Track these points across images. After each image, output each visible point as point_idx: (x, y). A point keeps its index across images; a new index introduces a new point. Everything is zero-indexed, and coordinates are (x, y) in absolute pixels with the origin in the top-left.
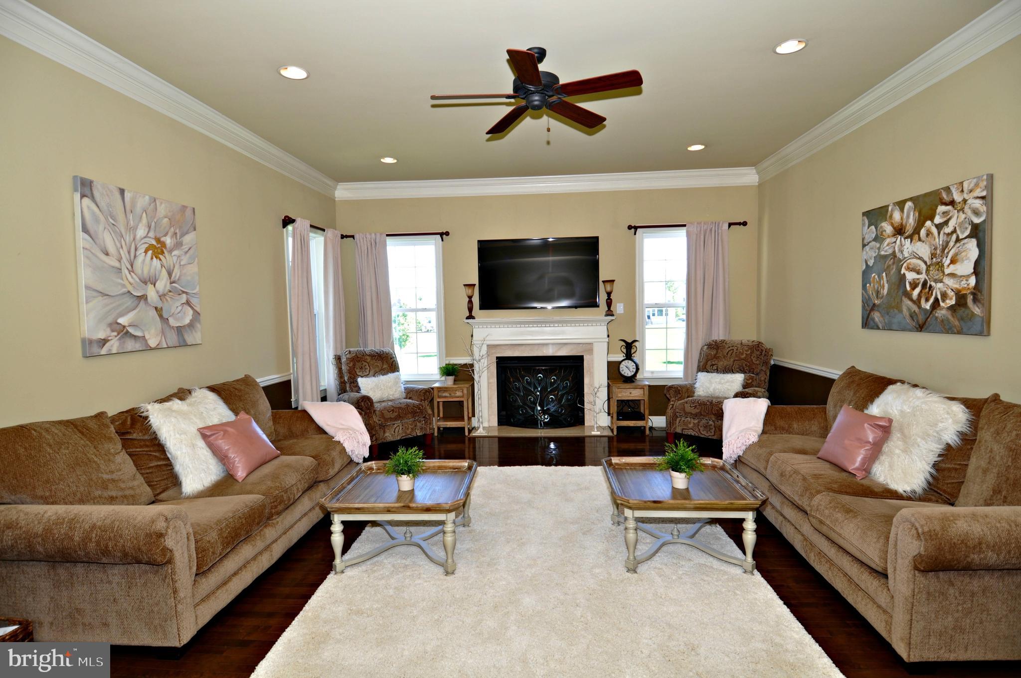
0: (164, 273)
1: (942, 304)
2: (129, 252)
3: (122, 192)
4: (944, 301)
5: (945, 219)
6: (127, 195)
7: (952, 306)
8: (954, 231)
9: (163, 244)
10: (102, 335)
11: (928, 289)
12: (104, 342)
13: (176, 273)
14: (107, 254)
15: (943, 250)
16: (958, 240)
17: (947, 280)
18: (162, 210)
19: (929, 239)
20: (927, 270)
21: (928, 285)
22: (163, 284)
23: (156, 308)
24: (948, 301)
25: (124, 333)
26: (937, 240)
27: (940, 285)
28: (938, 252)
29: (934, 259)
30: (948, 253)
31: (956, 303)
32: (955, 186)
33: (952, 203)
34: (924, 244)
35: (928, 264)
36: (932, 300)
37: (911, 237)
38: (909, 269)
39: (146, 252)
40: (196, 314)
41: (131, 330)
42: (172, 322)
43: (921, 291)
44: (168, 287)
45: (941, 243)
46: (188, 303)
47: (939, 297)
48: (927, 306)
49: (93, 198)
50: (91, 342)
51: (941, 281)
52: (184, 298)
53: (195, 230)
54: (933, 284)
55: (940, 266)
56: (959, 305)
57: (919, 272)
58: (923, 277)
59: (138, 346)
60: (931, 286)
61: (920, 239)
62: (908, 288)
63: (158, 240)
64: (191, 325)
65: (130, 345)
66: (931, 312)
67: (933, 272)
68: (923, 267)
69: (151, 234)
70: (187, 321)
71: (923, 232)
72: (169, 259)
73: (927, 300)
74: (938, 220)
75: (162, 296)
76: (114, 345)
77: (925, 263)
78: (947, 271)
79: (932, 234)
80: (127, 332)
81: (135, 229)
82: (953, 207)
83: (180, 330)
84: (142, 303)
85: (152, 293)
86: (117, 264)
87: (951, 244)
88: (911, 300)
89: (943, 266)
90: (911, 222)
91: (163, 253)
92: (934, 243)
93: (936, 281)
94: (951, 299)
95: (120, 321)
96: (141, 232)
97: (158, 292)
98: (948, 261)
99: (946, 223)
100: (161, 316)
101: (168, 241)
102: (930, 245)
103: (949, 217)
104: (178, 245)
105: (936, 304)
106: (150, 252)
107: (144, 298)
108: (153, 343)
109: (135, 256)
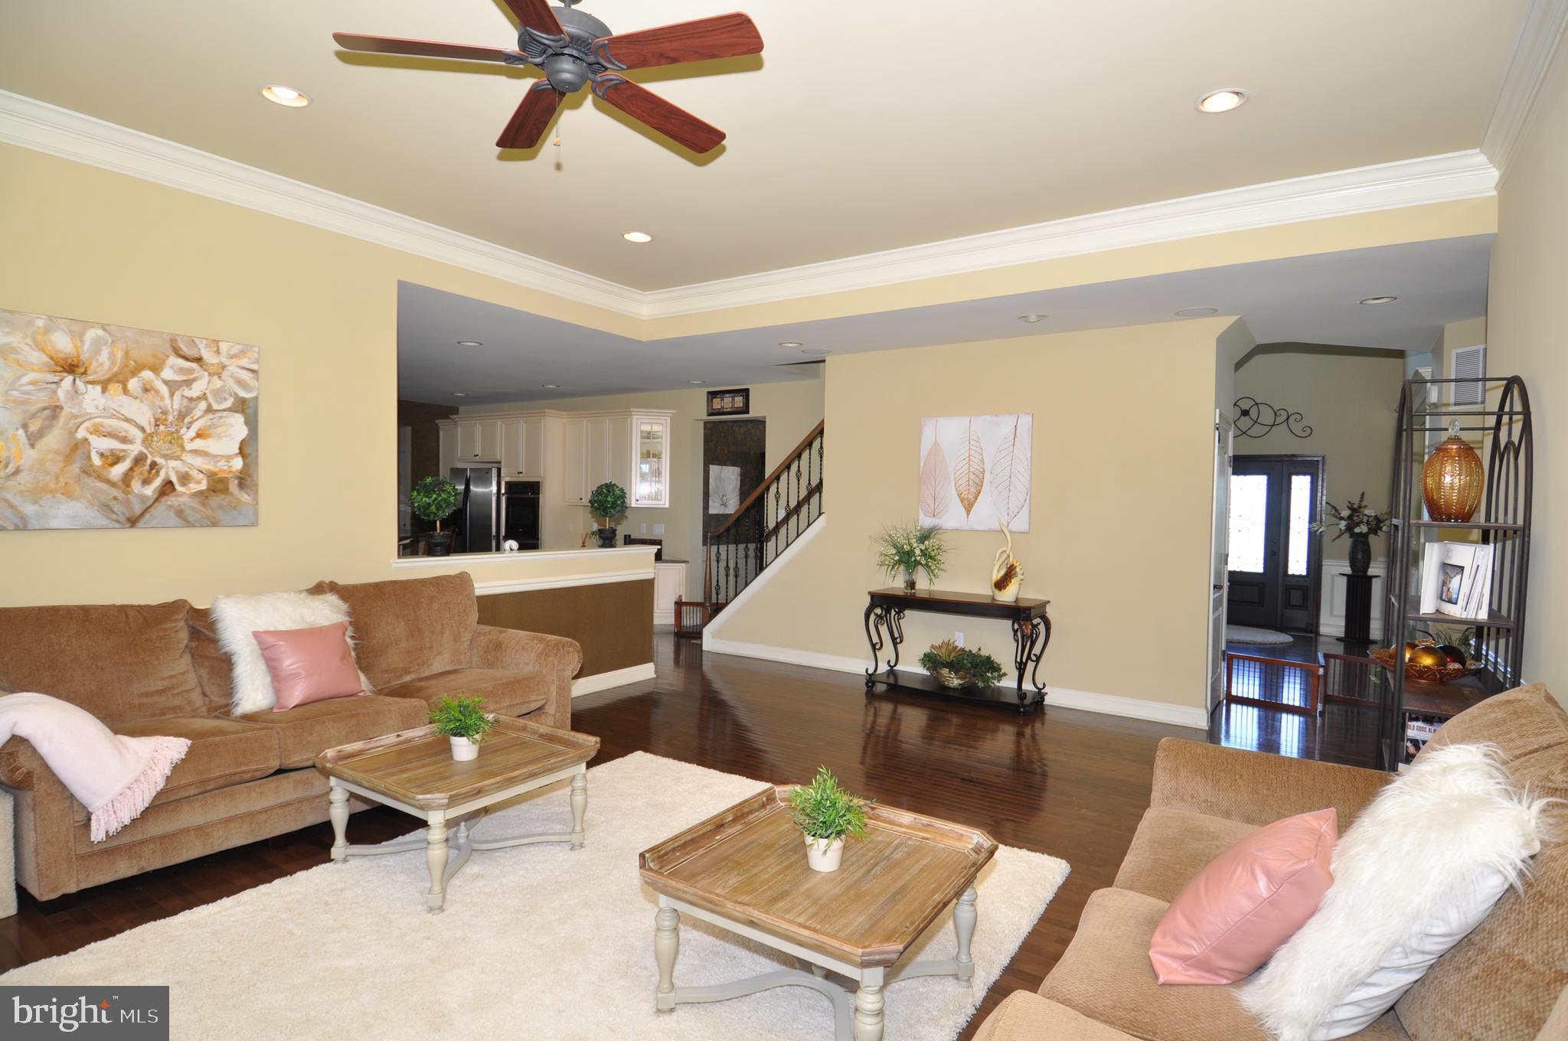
1: (178, 488)
4: (183, 484)
5: (185, 378)
7: (201, 493)
8: (204, 397)
11: (147, 467)
15: (181, 417)
16: (209, 410)
17: (188, 458)
19: (150, 395)
20: (144, 441)
21: (149, 462)
24: (192, 485)
26: (168, 401)
27: (173, 463)
28: (170, 418)
29: (162, 428)
30: (191, 423)
31: (209, 489)
32: (205, 342)
33: (199, 360)
34: (137, 402)
35: (148, 431)
36: (157, 482)
37: (105, 385)
38: (97, 431)
43: (131, 469)
45: (176, 407)
47: (174, 479)
48: (150, 491)
51: (178, 458)
54: (159, 460)
55: (175, 439)
56: (214, 491)
57: (125, 440)
58: (136, 448)
60: (154, 465)
61: (126, 391)
62: (97, 461)
66: (156, 500)
67: (157, 443)
68: (138, 435)
71: (133, 384)
73: (146, 482)
74: (168, 374)
77: (143, 430)
78: (189, 446)
79: (157, 392)
82: (201, 366)
87: (198, 413)
88: (109, 482)
89: (180, 438)
90: (103, 363)
92: (162, 404)
93: (166, 457)
94: (199, 482)
98: (192, 433)
99: (188, 383)
102: (153, 406)
103: (191, 377)
105: (168, 487)
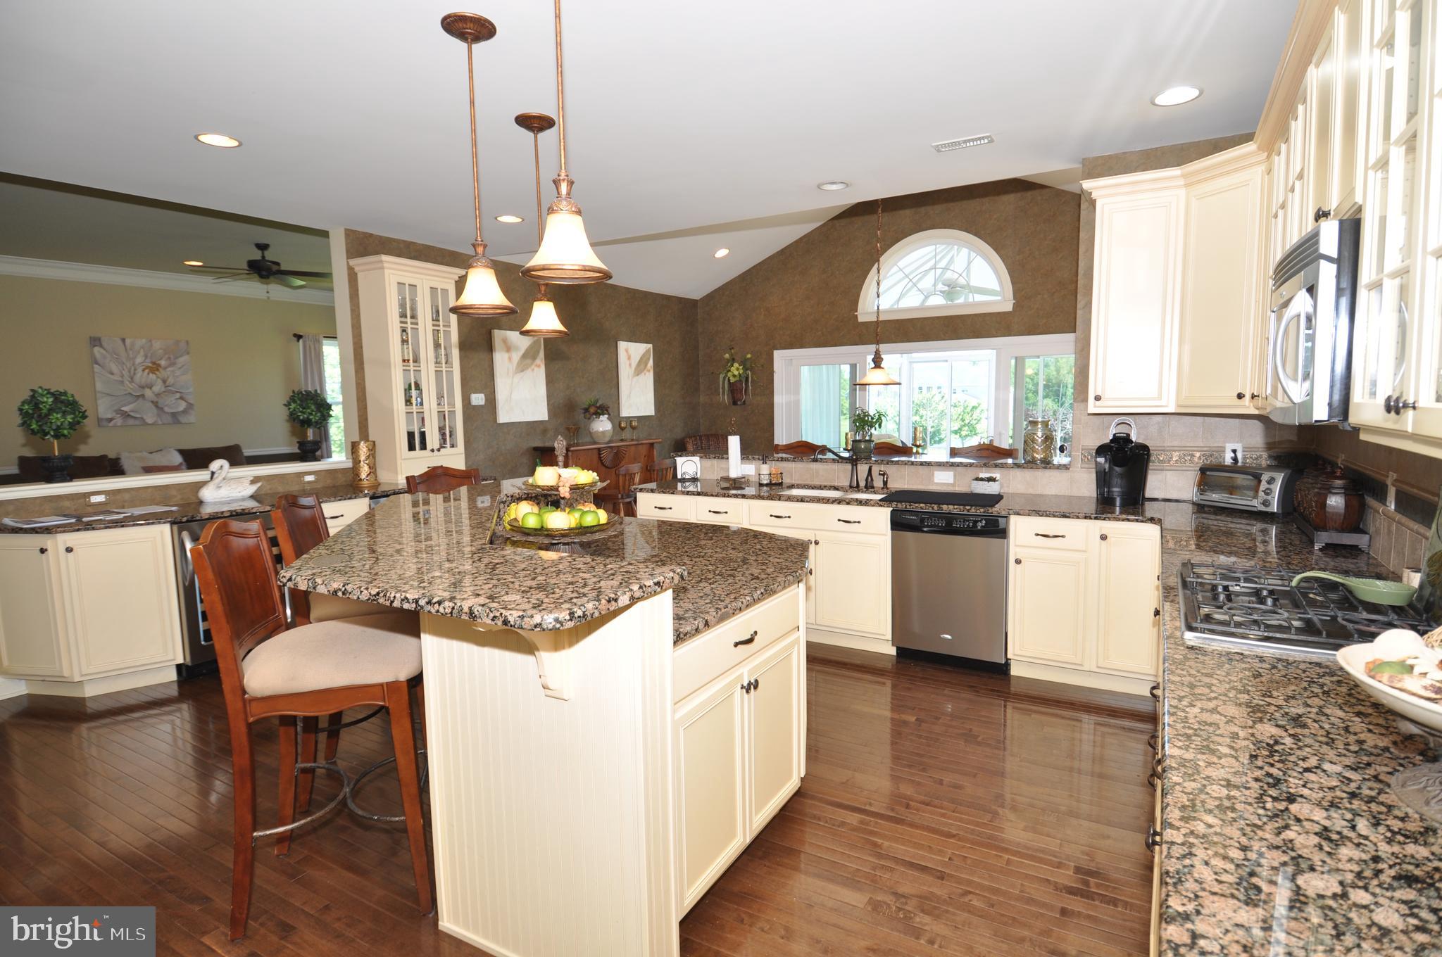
0: (159, 381)
2: (129, 372)
3: (123, 340)
6: (128, 341)
9: (159, 365)
10: (109, 416)
12: (110, 420)
13: (171, 381)
14: (112, 374)
18: (157, 345)
22: (158, 387)
23: (152, 402)
25: (126, 415)
39: (143, 370)
40: (190, 406)
41: (132, 414)
42: (166, 409)
44: (163, 389)
46: (182, 398)
49: (101, 346)
50: (102, 419)
52: (178, 395)
53: (188, 353)
59: (137, 422)
63: (154, 363)
64: (185, 412)
65: (131, 422)
69: (148, 360)
70: (181, 409)
72: (162, 374)
75: (158, 395)
76: (119, 421)
80: (129, 415)
81: (135, 358)
83: (174, 415)
84: (141, 399)
85: (148, 393)
86: (120, 379)
91: (158, 370)
95: (123, 409)
96: (139, 360)
97: (153, 393)
100: (157, 406)
101: (163, 363)
104: (172, 364)
106: (147, 371)
107: (143, 396)
108: (149, 421)
109: (135, 374)
